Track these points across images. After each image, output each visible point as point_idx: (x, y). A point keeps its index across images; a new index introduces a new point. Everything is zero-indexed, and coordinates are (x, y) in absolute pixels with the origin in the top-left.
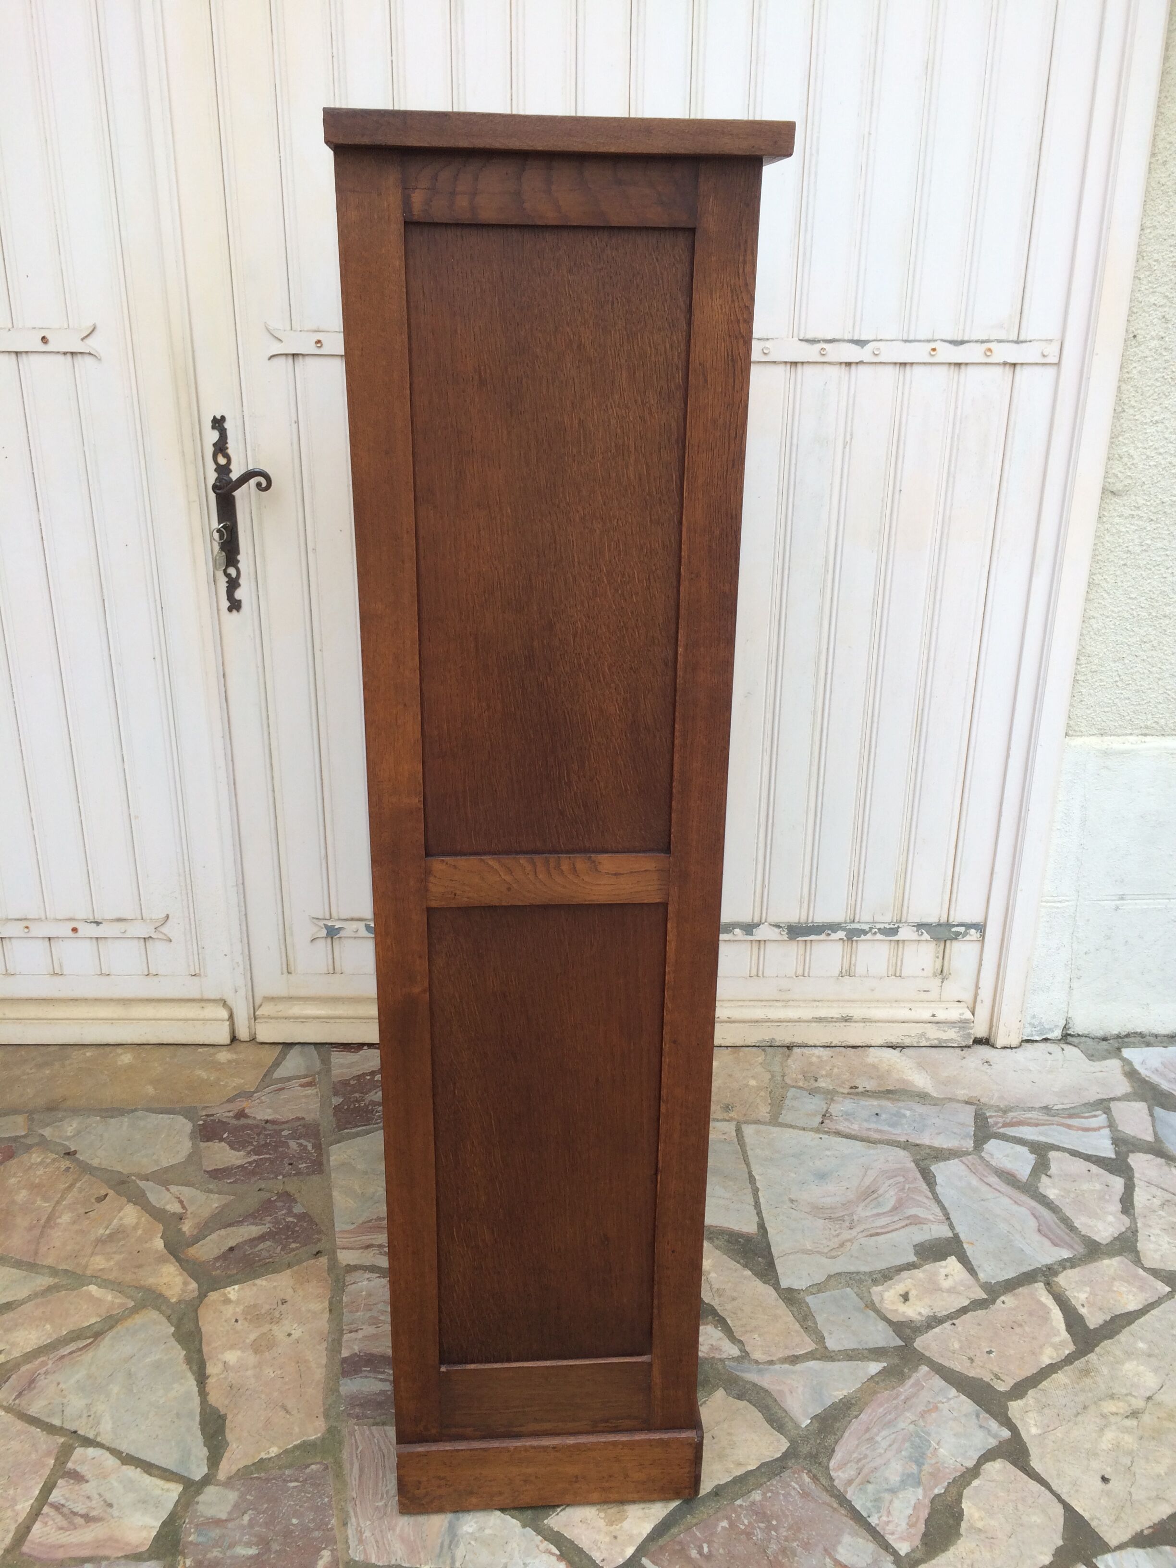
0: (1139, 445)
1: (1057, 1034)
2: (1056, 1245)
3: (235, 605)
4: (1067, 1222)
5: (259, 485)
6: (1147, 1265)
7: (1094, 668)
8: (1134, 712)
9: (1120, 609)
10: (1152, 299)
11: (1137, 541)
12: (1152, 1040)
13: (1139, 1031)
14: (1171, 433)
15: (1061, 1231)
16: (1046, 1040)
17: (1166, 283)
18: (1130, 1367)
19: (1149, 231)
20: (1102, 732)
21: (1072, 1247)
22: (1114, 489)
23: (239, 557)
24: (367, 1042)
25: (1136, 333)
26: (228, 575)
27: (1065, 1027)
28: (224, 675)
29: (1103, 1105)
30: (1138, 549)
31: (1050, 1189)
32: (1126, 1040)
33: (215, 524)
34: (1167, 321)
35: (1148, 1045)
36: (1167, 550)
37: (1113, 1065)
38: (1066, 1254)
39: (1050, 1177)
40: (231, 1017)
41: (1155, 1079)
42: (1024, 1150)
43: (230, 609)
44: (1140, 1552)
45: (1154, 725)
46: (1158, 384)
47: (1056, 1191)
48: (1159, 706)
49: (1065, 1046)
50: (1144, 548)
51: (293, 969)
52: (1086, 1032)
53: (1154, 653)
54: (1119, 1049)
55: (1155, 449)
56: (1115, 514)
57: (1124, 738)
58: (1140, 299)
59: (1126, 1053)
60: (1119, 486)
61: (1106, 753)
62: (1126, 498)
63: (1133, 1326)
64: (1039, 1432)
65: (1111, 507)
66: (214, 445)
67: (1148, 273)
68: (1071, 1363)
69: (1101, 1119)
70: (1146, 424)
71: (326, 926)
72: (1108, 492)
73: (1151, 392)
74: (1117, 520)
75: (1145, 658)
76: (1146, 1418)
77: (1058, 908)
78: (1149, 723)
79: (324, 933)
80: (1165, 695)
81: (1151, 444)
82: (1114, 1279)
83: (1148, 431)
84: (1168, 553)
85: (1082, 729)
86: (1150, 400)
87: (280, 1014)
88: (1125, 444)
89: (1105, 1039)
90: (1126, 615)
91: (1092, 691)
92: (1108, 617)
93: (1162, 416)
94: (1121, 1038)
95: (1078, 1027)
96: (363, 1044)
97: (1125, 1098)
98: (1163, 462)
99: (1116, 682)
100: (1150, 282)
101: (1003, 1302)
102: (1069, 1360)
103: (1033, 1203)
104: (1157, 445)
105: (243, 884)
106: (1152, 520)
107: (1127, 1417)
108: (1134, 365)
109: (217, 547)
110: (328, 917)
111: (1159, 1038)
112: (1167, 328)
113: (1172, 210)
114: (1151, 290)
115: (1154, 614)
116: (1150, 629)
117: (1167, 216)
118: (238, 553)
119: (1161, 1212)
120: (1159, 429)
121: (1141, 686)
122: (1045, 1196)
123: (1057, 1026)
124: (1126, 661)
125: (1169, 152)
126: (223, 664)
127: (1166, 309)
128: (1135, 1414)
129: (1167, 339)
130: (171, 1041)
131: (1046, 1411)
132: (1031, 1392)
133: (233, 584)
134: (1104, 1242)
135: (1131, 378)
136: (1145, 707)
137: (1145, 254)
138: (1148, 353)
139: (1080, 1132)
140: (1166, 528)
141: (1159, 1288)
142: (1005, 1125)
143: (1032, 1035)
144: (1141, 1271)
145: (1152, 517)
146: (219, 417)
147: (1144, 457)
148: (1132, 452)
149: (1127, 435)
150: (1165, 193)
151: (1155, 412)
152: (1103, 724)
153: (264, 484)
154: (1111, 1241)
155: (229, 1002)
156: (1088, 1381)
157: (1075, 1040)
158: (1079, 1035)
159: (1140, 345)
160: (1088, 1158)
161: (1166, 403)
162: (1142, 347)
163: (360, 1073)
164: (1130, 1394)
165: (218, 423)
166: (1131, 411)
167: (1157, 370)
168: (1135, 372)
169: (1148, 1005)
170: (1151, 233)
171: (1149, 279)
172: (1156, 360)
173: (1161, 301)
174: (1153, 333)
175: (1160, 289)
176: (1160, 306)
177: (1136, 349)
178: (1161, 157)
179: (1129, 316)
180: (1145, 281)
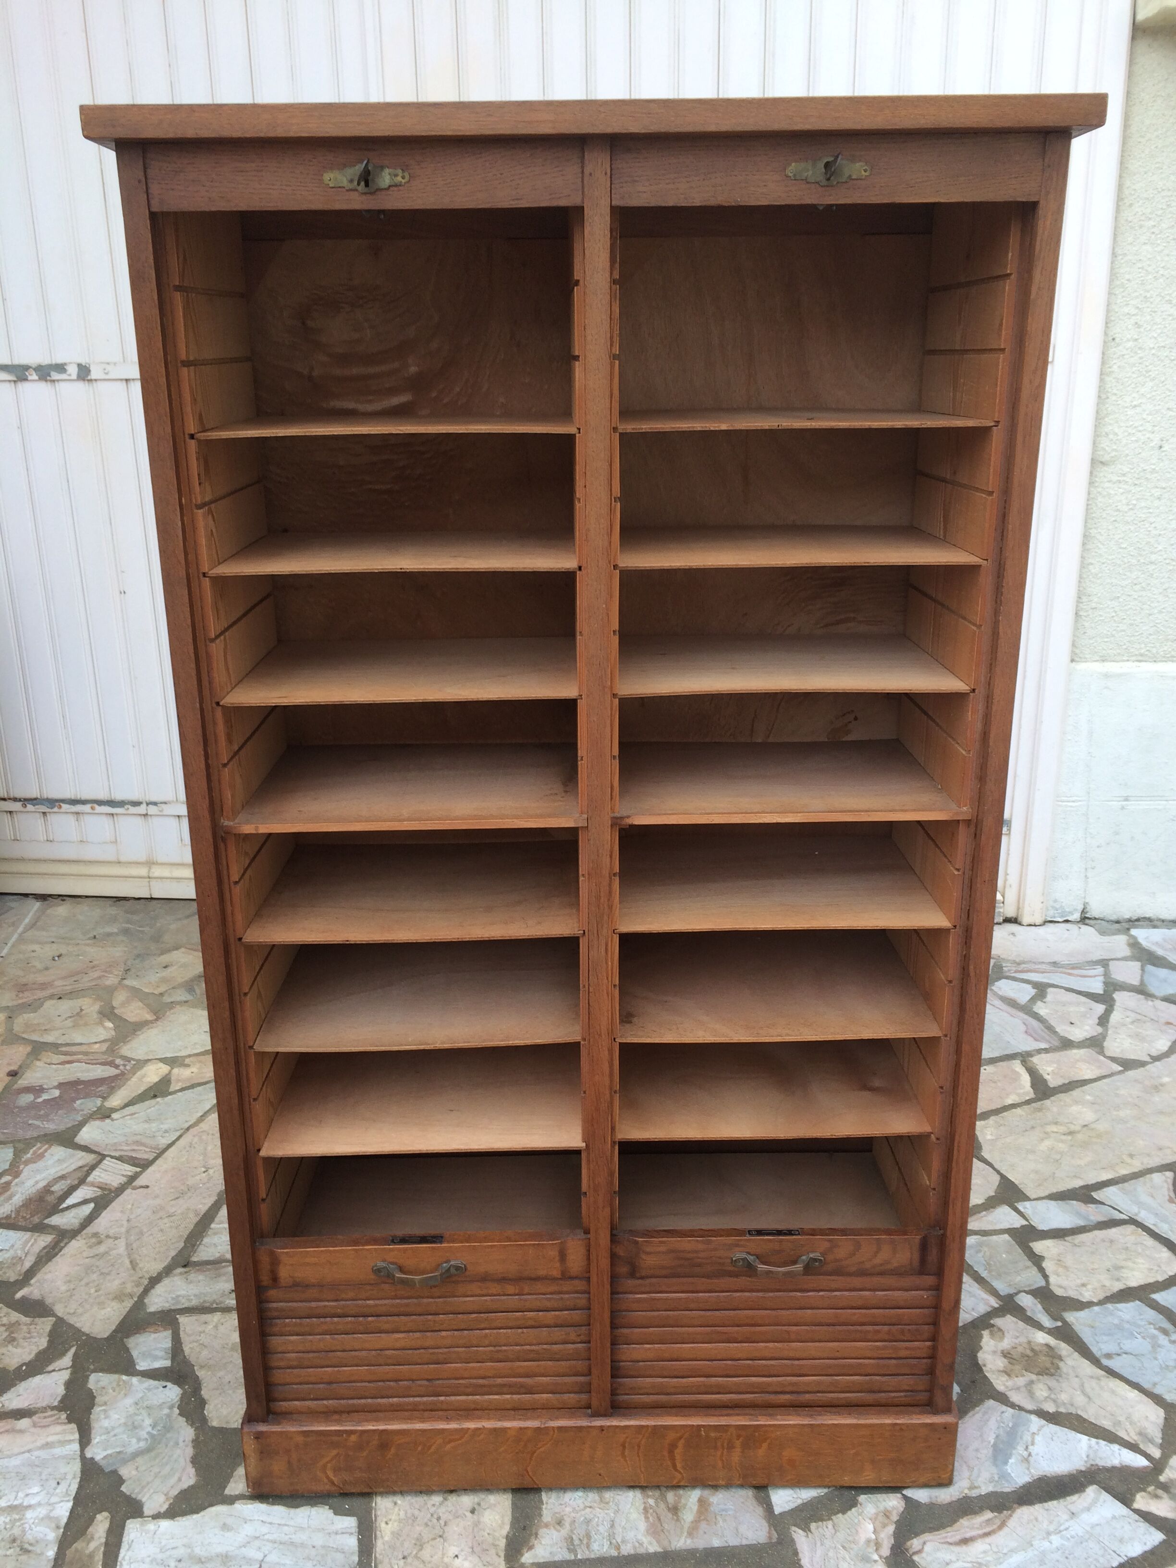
0: (1122, 424)
1: (1076, 916)
2: (1036, 1040)
4: (1050, 1029)
6: (1108, 1054)
7: (1094, 605)
8: (1129, 642)
9: (1114, 557)
10: (1126, 310)
11: (1124, 502)
12: (1159, 923)
13: (1147, 916)
14: (1147, 415)
15: (1046, 1034)
16: (1067, 921)
17: (1137, 297)
18: (1075, 1109)
19: (1121, 257)
20: (1104, 658)
21: (1050, 1042)
22: (1103, 460)
25: (1113, 337)
27: (1083, 912)
29: (1104, 963)
30: (1125, 508)
31: (1041, 1009)
32: (1136, 923)
34: (1139, 327)
35: (1155, 927)
36: (1149, 508)
37: (1122, 939)
38: (1043, 1046)
39: (1045, 1002)
41: (1154, 948)
42: (1029, 987)
44: (1053, 1202)
45: (1147, 653)
46: (1135, 376)
47: (1047, 1011)
48: (1151, 637)
49: (1084, 927)
50: (1131, 507)
52: (1101, 916)
53: (1144, 593)
54: (1128, 929)
55: (1135, 427)
56: (1106, 480)
57: (1121, 664)
58: (1116, 310)
59: (1133, 932)
60: (1106, 458)
61: (1107, 676)
62: (1113, 466)
63: (1085, 1087)
64: (993, 1138)
65: (1102, 474)
67: (1122, 290)
68: (1029, 1104)
69: (1100, 970)
70: (1127, 407)
72: (1096, 463)
73: (1130, 382)
74: (1107, 485)
75: (1136, 597)
76: (1080, 1136)
77: (1071, 806)
78: (1142, 651)
80: (1155, 628)
81: (1131, 423)
82: (1078, 1061)
83: (1129, 413)
84: (1151, 511)
85: (1087, 656)
86: (1129, 389)
88: (1110, 424)
89: (1118, 922)
90: (1119, 562)
91: (1093, 625)
92: (1103, 563)
93: (1140, 401)
94: (1132, 921)
95: (1094, 911)
97: (1125, 959)
98: (1142, 438)
99: (1113, 617)
100: (1123, 297)
101: (985, 1069)
102: (1028, 1102)
103: (1026, 1017)
104: (1136, 424)
106: (1136, 485)
107: (1064, 1134)
108: (1114, 361)
111: (1165, 922)
112: (1140, 332)
113: (1138, 241)
115: (1142, 561)
116: (1140, 573)
117: (1135, 246)
119: (1130, 1026)
120: (1137, 411)
121: (1135, 620)
122: (1036, 1013)
123: (1076, 910)
124: (1121, 600)
125: (1134, 197)
127: (1138, 317)
128: (1071, 1133)
129: (1140, 341)
131: (1001, 1128)
132: (992, 1118)
134: (1077, 1041)
135: (1113, 372)
136: (1138, 638)
137: (1116, 275)
138: (1125, 352)
139: (1079, 978)
141: (1113, 1067)
142: (1016, 972)
143: (1055, 917)
144: (1102, 1058)
145: (1136, 482)
147: (1126, 434)
148: (1116, 430)
149: (1111, 417)
150: (1132, 228)
151: (1134, 398)
152: (1104, 652)
154: (1083, 1041)
156: (1039, 1114)
157: (1091, 922)
158: (1095, 919)
159: (1118, 345)
160: (1080, 993)
162: (1120, 348)
164: (1072, 1123)
166: (1114, 398)
167: (1134, 365)
168: (1115, 367)
169: (1154, 893)
170: (1122, 259)
171: (1123, 294)
172: (1132, 357)
173: (1134, 311)
174: (1129, 336)
175: (1132, 302)
176: (1133, 315)
177: (1115, 349)
178: (1126, 201)
179: (1107, 323)
180: (1120, 297)
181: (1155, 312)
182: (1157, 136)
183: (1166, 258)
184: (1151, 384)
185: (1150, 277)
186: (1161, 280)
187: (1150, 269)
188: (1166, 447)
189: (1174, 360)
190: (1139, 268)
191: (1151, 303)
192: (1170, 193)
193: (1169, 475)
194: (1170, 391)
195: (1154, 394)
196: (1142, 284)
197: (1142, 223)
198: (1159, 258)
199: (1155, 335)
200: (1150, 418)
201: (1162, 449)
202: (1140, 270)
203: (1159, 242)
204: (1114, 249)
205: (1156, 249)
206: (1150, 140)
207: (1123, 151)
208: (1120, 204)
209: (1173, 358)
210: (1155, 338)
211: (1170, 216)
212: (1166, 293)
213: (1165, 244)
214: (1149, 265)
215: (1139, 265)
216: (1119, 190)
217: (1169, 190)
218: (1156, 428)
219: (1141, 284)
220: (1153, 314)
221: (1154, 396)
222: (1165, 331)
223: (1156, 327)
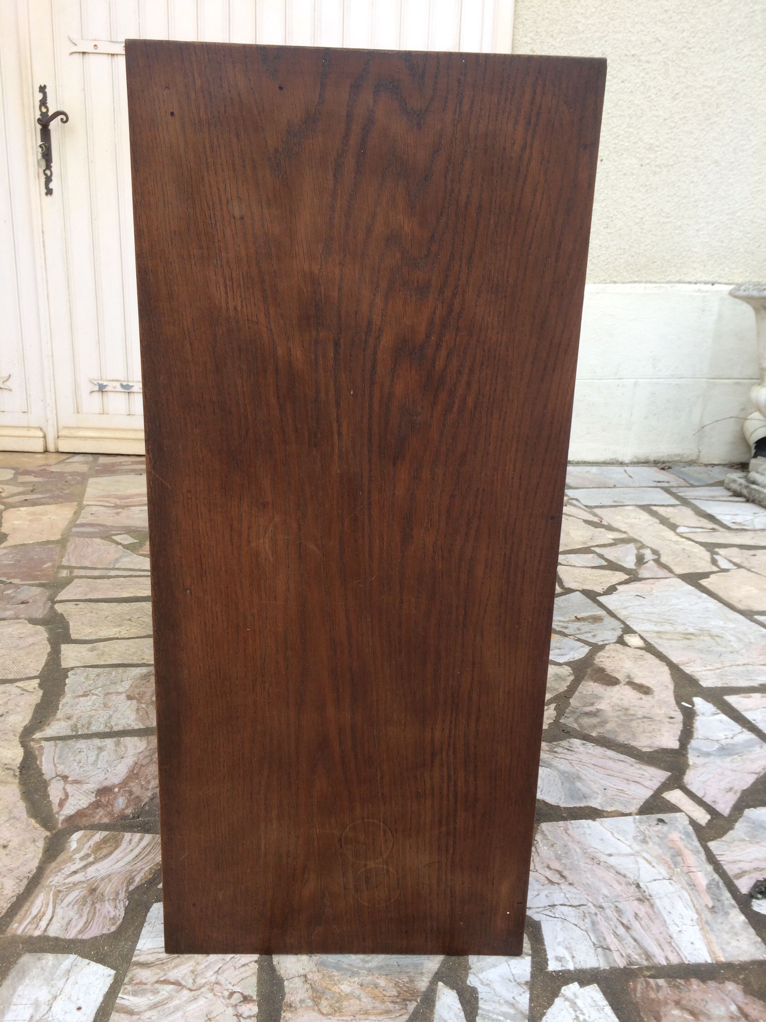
3: (49, 192)
5: (62, 119)
10: (525, 40)
17: (532, 31)
23: (52, 164)
24: (120, 452)
26: (46, 175)
28: (43, 232)
33: (40, 143)
40: (45, 437)
43: (47, 194)
51: (80, 410)
66: (40, 101)
67: (522, 26)
71: (98, 383)
79: (97, 388)
87: (72, 435)
100: (523, 31)
105: (52, 356)
109: (40, 156)
110: (100, 378)
118: (51, 162)
126: (42, 225)
127: (533, 45)
130: (10, 449)
133: (48, 180)
137: (518, 15)
146: (43, 86)
153: (65, 119)
155: (44, 429)
165: (42, 89)
171: (523, 29)
173: (530, 41)
176: (531, 44)
180: (521, 30)
181: (543, 42)
183: (549, 6)
185: (540, 18)
186: (547, 21)
187: (540, 13)
190: (533, 11)
196: (535, 23)
202: (533, 13)
212: (550, 30)
214: (539, 10)
215: (533, 9)
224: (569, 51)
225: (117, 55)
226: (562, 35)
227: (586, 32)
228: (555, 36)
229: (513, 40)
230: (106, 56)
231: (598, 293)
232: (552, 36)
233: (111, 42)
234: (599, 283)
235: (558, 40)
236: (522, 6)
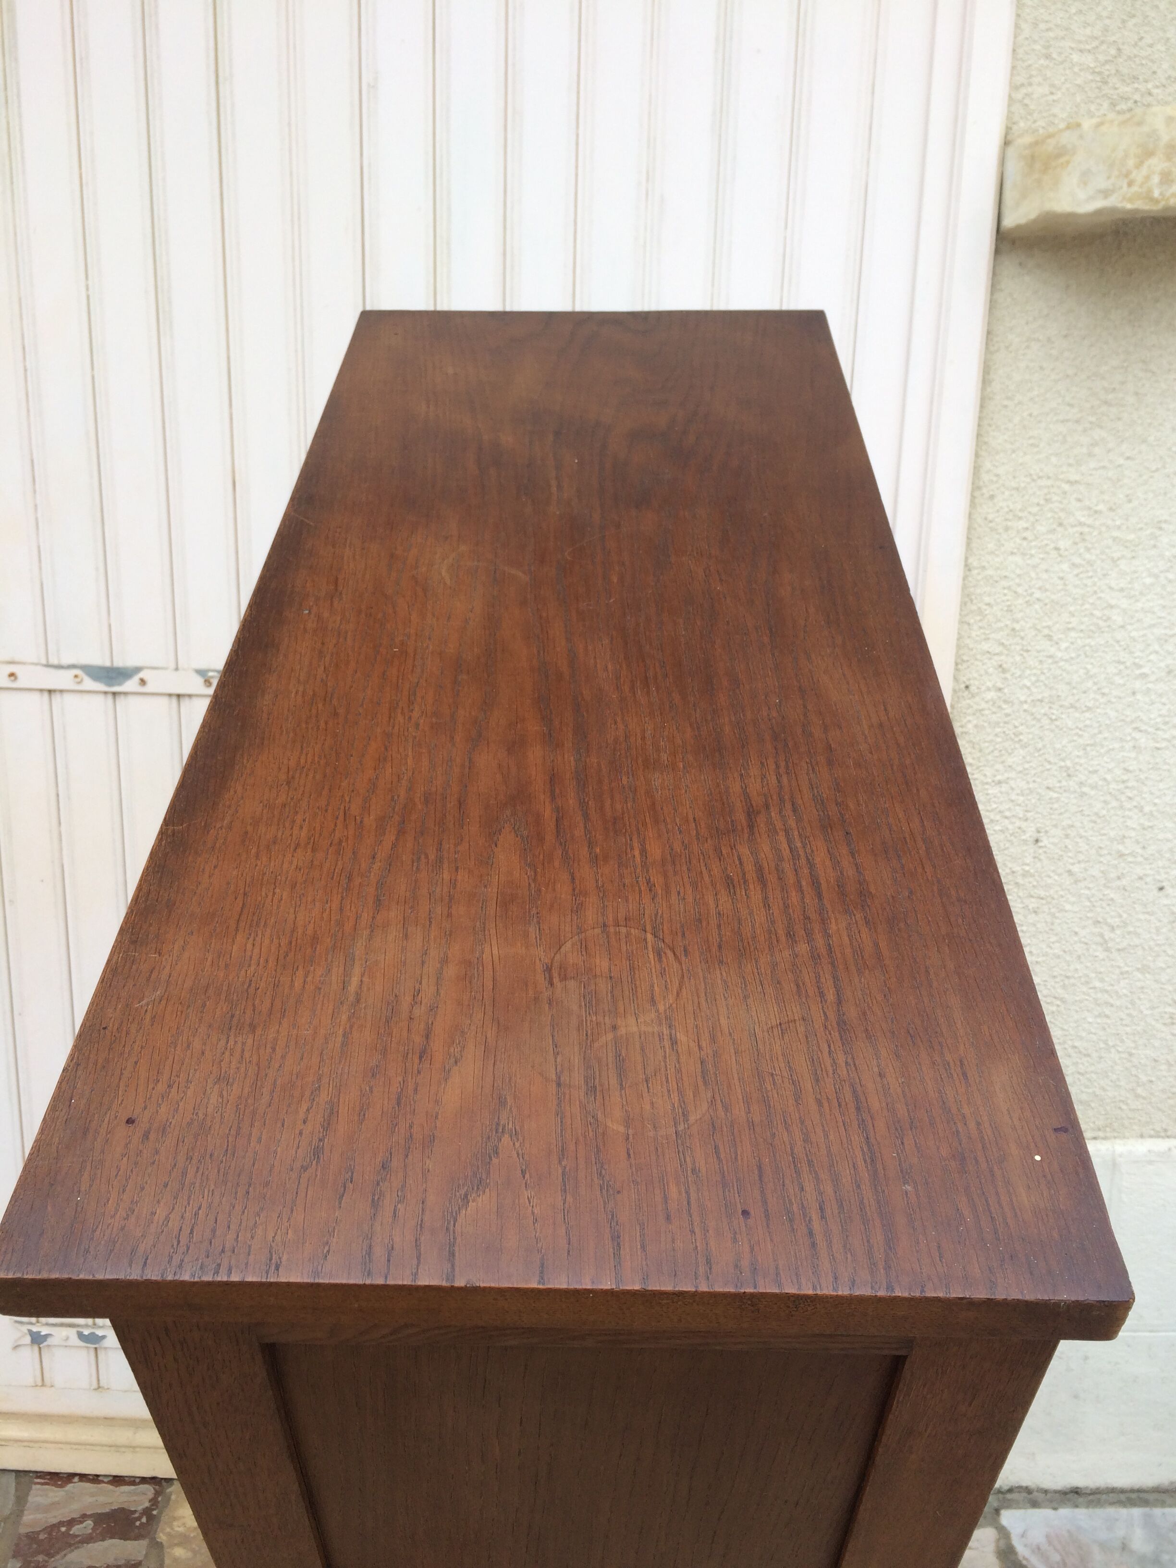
10: (985, 646)
12: (1040, 1498)
13: (1024, 1484)
14: (1018, 794)
17: (1001, 629)
19: (975, 571)
24: (78, 1471)
25: (968, 683)
32: (1009, 1496)
34: (1005, 671)
35: (1035, 1504)
37: (987, 1535)
46: (999, 740)
54: (996, 1511)
55: (1000, 812)
58: (971, 646)
59: (1004, 1518)
67: (978, 618)
70: (987, 783)
71: (30, 1331)
73: (991, 748)
79: (28, 1339)
81: (994, 806)
83: (990, 792)
86: (990, 757)
93: (1006, 775)
94: (1002, 1493)
96: (74, 1475)
98: (1010, 827)
100: (981, 628)
111: (1049, 1496)
112: (1006, 679)
113: (1003, 549)
114: (983, 637)
117: (997, 556)
120: (1003, 789)
125: (997, 485)
127: (1003, 657)
129: (1006, 690)
135: (966, 733)
137: (973, 597)
138: (983, 705)
140: (1019, 900)
150: (992, 529)
151: (997, 771)
159: (973, 696)
161: (1010, 761)
162: (977, 699)
163: (55, 1521)
167: (997, 724)
168: (970, 726)
169: (1034, 1454)
170: (979, 574)
171: (980, 624)
172: (994, 713)
173: (996, 648)
174: (989, 684)
175: (993, 636)
176: (996, 655)
177: (968, 701)
178: (984, 490)
179: (957, 664)
180: (975, 627)
181: (1028, 651)
182: (1032, 399)
183: (1045, 576)
184: (1022, 752)
185: (1020, 601)
186: (1037, 607)
187: (1020, 590)
188: (1045, 842)
189: (1056, 720)
190: (1004, 588)
191: (1022, 638)
192: (1049, 483)
193: (1049, 881)
194: (1050, 763)
195: (1027, 766)
196: (1010, 611)
197: (1009, 524)
198: (1033, 575)
199: (1028, 684)
200: (1021, 798)
201: (1040, 844)
202: (1006, 591)
203: (1033, 552)
204: (966, 559)
205: (1029, 562)
206: (1020, 403)
207: (980, 419)
208: (977, 494)
209: (1054, 717)
210: (1028, 688)
211: (1049, 515)
212: (1044, 624)
213: (1041, 556)
214: (1019, 585)
215: (1004, 583)
216: (974, 474)
217: (1049, 478)
218: (1029, 815)
219: (1007, 611)
220: (1025, 654)
221: (1026, 769)
222: (1042, 678)
223: (1028, 672)
224: (1089, 667)
225: (61, 691)
226: (1073, 634)
227: (1129, 627)
228: (1055, 638)
229: (959, 647)
230: (36, 696)
231: (1151, 1162)
232: (1049, 637)
233: (48, 666)
234: (1151, 1137)
235: (1064, 645)
236: (979, 577)
